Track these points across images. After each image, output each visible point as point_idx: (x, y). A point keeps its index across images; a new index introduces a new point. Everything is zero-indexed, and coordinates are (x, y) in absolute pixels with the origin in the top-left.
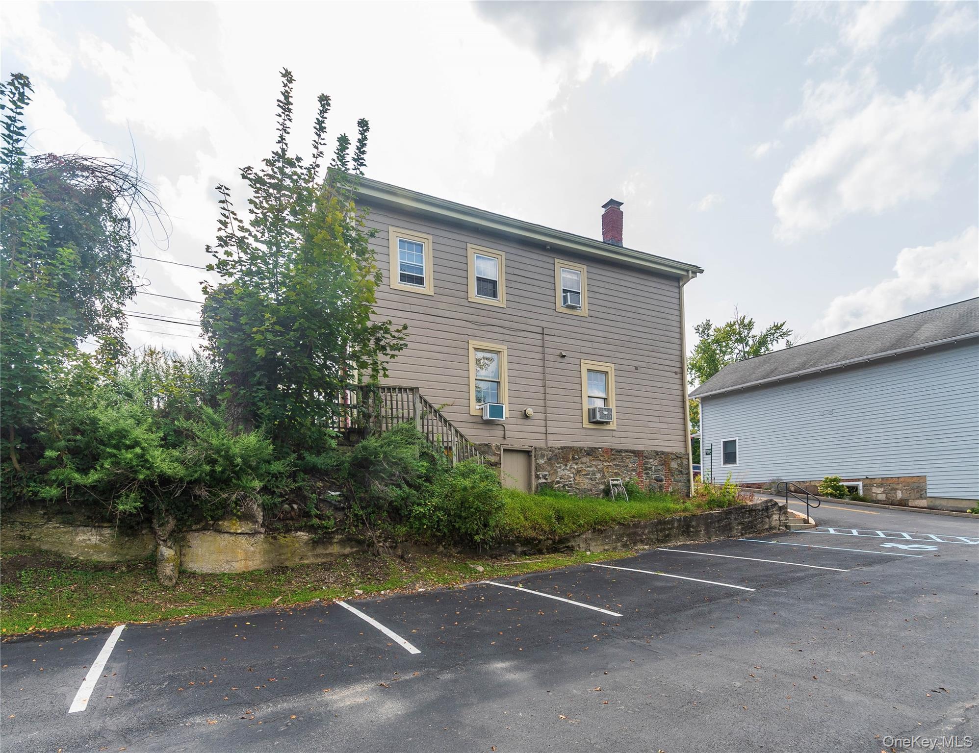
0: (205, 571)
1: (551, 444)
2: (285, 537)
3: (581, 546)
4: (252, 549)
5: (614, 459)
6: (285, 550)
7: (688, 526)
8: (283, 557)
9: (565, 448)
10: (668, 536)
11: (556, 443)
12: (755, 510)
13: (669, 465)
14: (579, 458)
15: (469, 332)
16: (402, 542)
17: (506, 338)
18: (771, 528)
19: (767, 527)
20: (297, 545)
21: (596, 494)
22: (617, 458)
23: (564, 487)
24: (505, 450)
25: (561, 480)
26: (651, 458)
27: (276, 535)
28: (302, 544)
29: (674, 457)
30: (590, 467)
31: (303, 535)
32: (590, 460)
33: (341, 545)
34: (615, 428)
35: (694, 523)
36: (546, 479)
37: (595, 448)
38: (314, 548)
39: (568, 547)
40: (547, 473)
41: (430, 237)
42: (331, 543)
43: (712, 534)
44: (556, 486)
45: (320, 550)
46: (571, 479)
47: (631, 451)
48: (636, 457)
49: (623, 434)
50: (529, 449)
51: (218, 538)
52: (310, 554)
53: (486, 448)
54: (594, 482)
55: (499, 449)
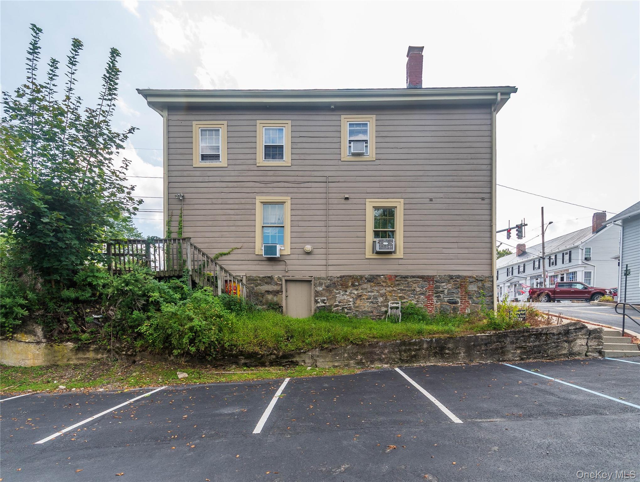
0: (10, 365)
1: (330, 274)
2: (58, 346)
3: (307, 361)
4: (37, 352)
5: (398, 284)
6: (58, 354)
7: (442, 348)
8: (56, 359)
9: (344, 276)
10: (415, 356)
11: (336, 273)
12: (546, 334)
13: (466, 288)
14: (359, 285)
15: (257, 190)
16: (140, 351)
17: (291, 190)
18: (571, 354)
19: (565, 352)
20: (66, 351)
21: (378, 316)
22: (403, 284)
23: (343, 308)
24: (286, 281)
25: (340, 304)
26: (443, 282)
27: (52, 344)
28: (69, 351)
29: (471, 280)
30: (372, 292)
31: (70, 345)
32: (371, 286)
33: (95, 352)
34: (402, 257)
35: (450, 345)
36: (325, 303)
37: (377, 276)
38: (76, 354)
39: (292, 362)
40: (325, 298)
41: (225, 123)
42: (88, 351)
43: (475, 356)
44: (335, 309)
45: (80, 355)
46: (350, 303)
47: (419, 277)
48: (425, 281)
49: (411, 262)
50: (309, 279)
51: (18, 345)
52: (74, 357)
53: (269, 280)
54: (376, 305)
55: (281, 280)
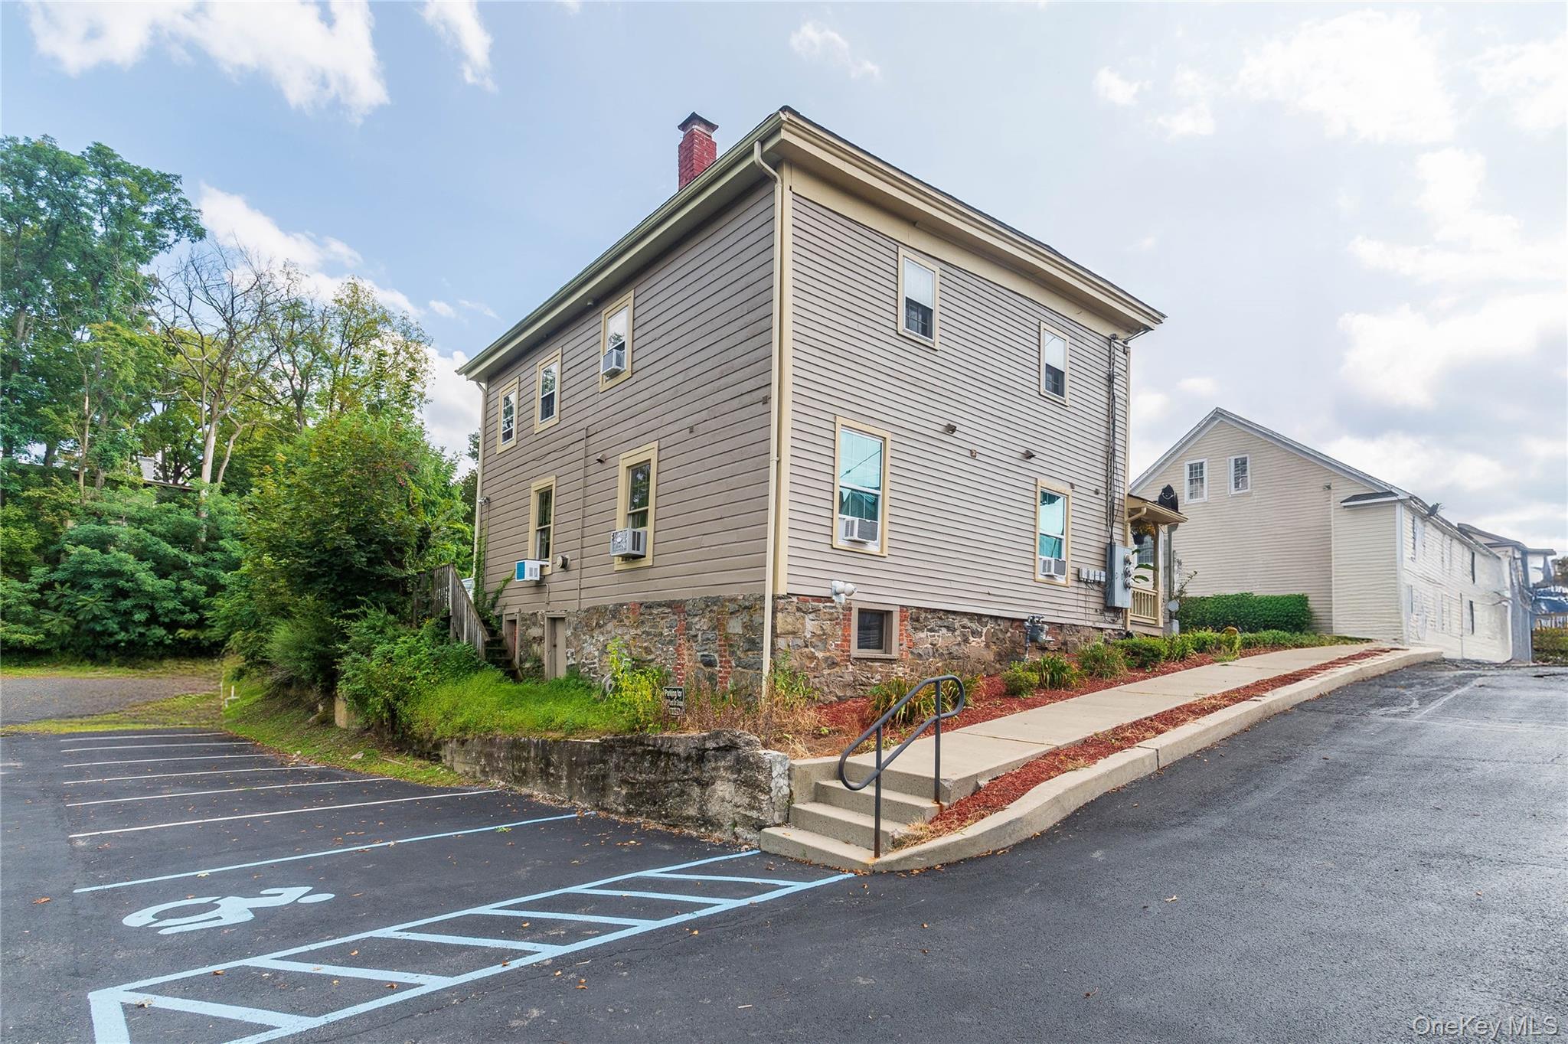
1: (582, 604)
5: (642, 622)
9: (591, 609)
11: (587, 602)
12: (668, 755)
13: (726, 627)
14: (604, 624)
15: (534, 473)
17: (558, 463)
18: (705, 820)
22: (647, 620)
23: (589, 670)
25: (587, 662)
26: (696, 615)
29: (734, 607)
32: (615, 627)
34: (651, 563)
36: (574, 659)
37: (621, 605)
40: (574, 650)
44: (582, 671)
47: (667, 604)
48: (674, 614)
49: (661, 571)
50: (564, 615)
53: (535, 619)
55: (543, 618)
